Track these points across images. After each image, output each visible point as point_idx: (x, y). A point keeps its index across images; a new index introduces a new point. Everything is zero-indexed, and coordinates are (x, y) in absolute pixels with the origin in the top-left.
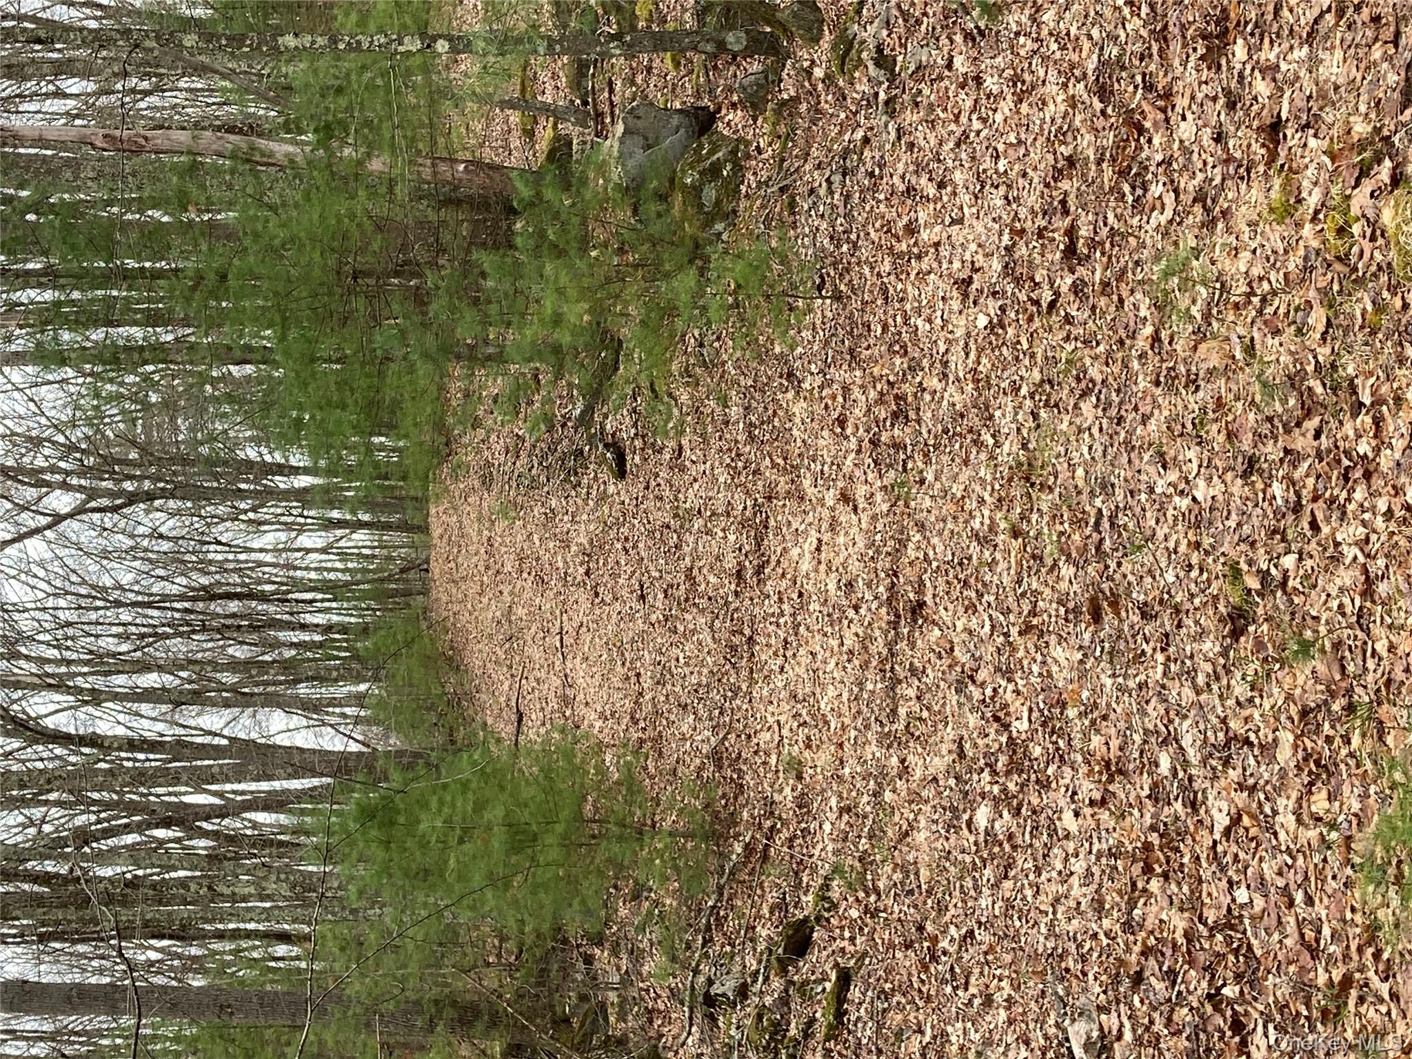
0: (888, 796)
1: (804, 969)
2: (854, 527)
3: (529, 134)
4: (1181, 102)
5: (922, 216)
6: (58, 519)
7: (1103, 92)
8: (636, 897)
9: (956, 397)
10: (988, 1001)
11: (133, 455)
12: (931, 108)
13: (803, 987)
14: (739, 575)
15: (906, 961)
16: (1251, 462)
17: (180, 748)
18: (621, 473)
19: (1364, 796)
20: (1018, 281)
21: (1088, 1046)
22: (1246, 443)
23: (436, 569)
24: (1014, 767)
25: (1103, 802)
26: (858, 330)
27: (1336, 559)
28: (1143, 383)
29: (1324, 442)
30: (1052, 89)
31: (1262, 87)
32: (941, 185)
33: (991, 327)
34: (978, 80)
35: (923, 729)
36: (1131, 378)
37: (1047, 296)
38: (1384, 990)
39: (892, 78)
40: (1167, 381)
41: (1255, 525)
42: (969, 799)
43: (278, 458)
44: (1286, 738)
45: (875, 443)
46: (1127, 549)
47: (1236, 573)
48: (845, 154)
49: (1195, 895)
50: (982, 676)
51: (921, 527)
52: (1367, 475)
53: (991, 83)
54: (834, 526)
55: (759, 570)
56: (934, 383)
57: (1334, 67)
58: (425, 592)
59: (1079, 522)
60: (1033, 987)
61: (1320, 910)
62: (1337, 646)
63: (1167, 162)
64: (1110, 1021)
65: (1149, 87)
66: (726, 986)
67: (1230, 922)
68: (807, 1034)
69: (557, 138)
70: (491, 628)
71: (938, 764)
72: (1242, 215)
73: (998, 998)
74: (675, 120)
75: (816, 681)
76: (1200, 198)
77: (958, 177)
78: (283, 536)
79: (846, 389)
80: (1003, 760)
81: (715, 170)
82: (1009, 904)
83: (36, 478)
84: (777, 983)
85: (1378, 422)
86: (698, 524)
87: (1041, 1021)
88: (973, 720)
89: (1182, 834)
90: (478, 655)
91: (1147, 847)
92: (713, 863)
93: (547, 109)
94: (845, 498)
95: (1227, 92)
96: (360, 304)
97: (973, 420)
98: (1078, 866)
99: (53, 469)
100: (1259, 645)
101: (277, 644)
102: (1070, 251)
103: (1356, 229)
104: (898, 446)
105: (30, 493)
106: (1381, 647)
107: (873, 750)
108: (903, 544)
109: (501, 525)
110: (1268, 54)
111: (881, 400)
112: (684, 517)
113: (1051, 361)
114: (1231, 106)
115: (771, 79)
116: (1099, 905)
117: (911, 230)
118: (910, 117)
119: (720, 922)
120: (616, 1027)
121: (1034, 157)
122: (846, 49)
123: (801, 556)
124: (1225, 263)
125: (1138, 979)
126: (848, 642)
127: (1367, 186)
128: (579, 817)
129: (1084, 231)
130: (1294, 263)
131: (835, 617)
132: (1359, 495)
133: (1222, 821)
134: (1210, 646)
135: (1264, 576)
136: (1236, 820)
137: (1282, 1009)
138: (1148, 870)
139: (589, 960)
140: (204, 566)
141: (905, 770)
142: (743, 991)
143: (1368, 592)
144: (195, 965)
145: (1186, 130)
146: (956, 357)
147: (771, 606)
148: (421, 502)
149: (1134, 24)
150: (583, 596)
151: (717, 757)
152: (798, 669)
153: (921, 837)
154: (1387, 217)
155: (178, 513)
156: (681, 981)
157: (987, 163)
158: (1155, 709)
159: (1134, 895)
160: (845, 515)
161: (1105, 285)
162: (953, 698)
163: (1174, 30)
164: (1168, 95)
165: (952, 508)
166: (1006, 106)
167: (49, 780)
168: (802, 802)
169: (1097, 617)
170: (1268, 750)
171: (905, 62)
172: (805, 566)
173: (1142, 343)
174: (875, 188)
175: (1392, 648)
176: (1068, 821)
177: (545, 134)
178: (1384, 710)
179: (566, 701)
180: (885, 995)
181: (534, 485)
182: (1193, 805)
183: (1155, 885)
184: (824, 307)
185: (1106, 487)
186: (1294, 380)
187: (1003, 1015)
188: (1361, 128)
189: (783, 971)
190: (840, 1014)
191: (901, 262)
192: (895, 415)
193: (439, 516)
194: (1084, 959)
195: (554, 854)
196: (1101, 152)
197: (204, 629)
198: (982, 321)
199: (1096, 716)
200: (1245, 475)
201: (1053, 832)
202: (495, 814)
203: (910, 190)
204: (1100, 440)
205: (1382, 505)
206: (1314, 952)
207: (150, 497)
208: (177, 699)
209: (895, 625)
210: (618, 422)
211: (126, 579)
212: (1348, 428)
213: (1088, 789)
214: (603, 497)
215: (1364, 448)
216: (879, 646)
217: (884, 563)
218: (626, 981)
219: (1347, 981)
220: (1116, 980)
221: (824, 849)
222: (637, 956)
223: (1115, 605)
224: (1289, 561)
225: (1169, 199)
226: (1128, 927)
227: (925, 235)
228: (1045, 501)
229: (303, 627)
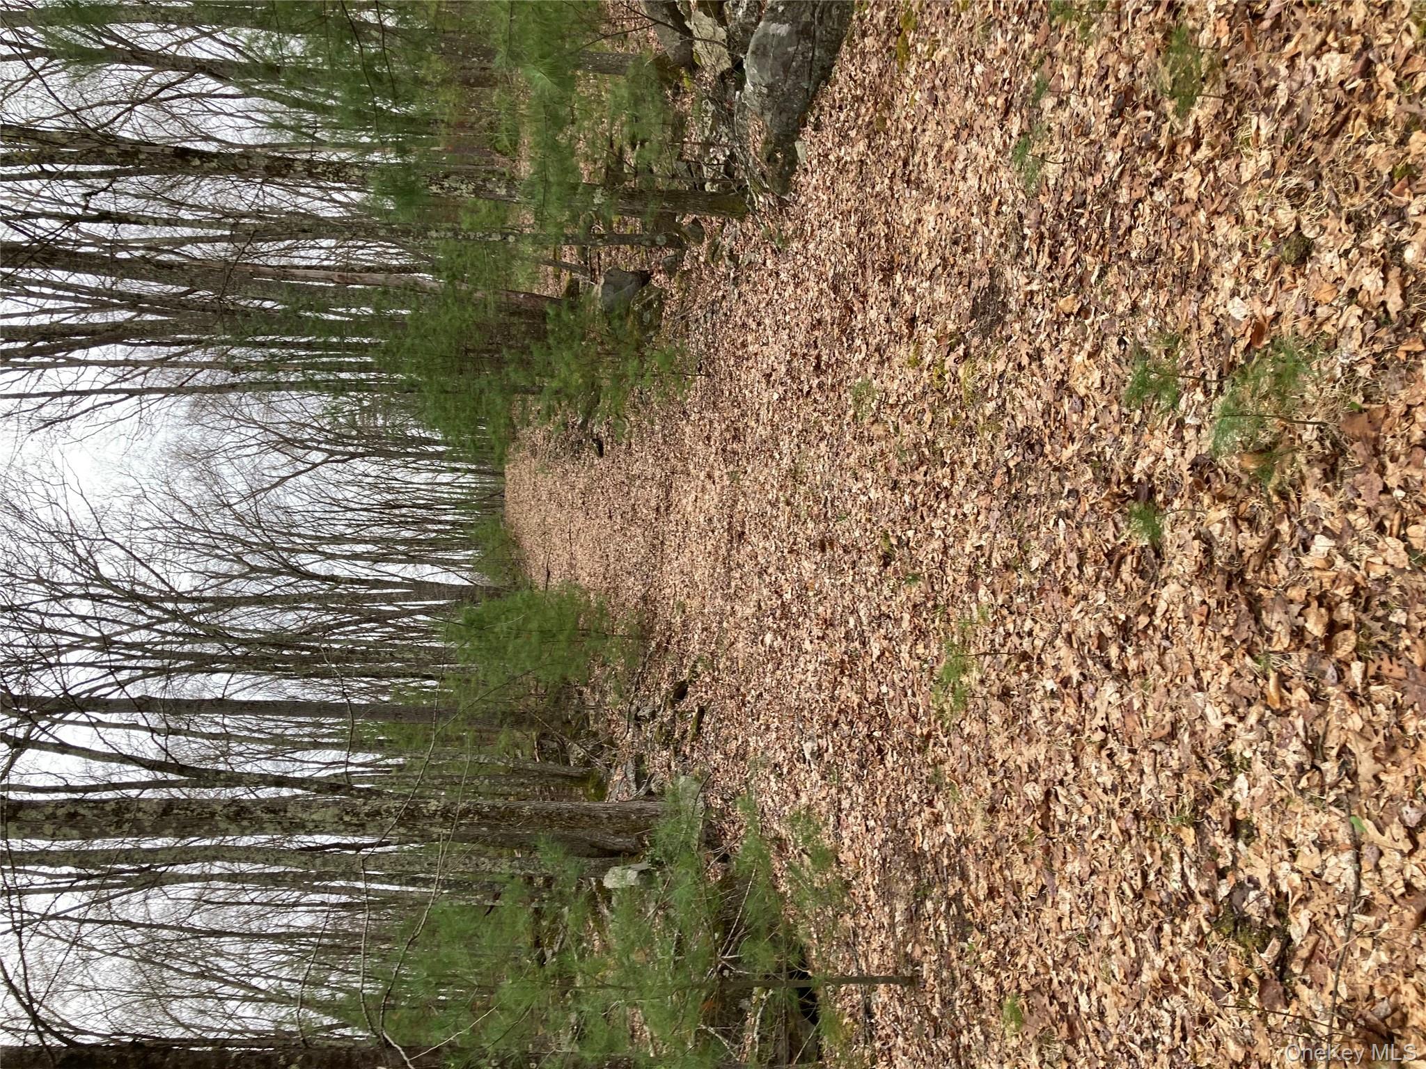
0: (725, 624)
1: (684, 705)
2: (713, 491)
3: (558, 277)
4: (871, 300)
5: (750, 338)
6: (315, 465)
7: (835, 289)
8: (604, 665)
9: (763, 432)
10: (768, 728)
11: (354, 433)
12: (755, 284)
13: (682, 714)
14: (658, 510)
15: (731, 705)
16: (896, 483)
17: (377, 584)
18: (601, 454)
19: (940, 649)
20: (793, 378)
21: (812, 754)
22: (893, 473)
23: (508, 495)
24: (784, 616)
25: (823, 638)
26: (717, 392)
27: (932, 535)
28: (848, 438)
29: (929, 479)
30: (811, 284)
31: (908, 298)
32: (759, 324)
33: (780, 399)
34: (778, 274)
35: (741, 593)
36: (843, 434)
37: (806, 388)
38: (945, 740)
39: (737, 266)
40: (859, 438)
41: (897, 513)
42: (763, 630)
43: (427, 434)
44: (907, 617)
45: (724, 450)
46: (839, 518)
47: (886, 536)
48: (714, 302)
49: (863, 686)
50: (770, 570)
51: (744, 494)
52: (947, 497)
53: (783, 276)
54: (704, 489)
55: (667, 509)
56: (753, 424)
57: (941, 294)
58: (502, 506)
59: (817, 501)
60: (789, 723)
61: (918, 699)
62: (930, 576)
63: (863, 329)
64: (823, 743)
65: (856, 290)
66: (646, 712)
67: (878, 702)
68: (683, 737)
69: (572, 280)
70: (535, 528)
71: (749, 611)
72: (896, 362)
73: (773, 727)
74: (630, 277)
75: (693, 565)
76: (878, 349)
77: (767, 321)
78: (430, 475)
79: (711, 422)
80: (779, 612)
81: (650, 304)
82: (779, 682)
83: (303, 444)
84: (670, 712)
85: (952, 471)
86: (638, 483)
87: (792, 739)
88: (765, 592)
89: (859, 657)
90: (527, 542)
91: (842, 661)
92: (641, 651)
93: (566, 266)
94: (709, 476)
95: (892, 298)
96: (469, 365)
97: (770, 445)
98: (811, 667)
99: (312, 440)
100: (896, 571)
101: (426, 531)
102: (817, 367)
103: (947, 376)
104: (735, 453)
105: (300, 452)
106: (950, 579)
107: (719, 601)
108: (735, 502)
109: (540, 476)
110: (912, 282)
111: (727, 429)
112: (631, 479)
113: (807, 420)
114: (894, 305)
115: (678, 260)
116: (819, 686)
117: (744, 345)
118: (745, 288)
119: (644, 680)
120: (594, 727)
121: (803, 316)
122: (715, 250)
123: (687, 503)
124: (888, 384)
125: (836, 724)
126: (709, 548)
127: (953, 356)
128: (576, 627)
129: (825, 358)
130: (918, 389)
131: (702, 536)
132: (943, 505)
133: (876, 653)
134: (874, 569)
135: (899, 538)
136: (883, 654)
137: (900, 744)
138: (842, 672)
139: (581, 693)
140: (389, 490)
141: (733, 613)
142: (653, 715)
143: (945, 553)
144: (384, 690)
145: (873, 314)
146: (763, 412)
147: (672, 527)
148: (501, 460)
149: (850, 257)
150: (580, 514)
151: (644, 598)
152: (684, 559)
153: (740, 645)
154: (961, 373)
155: (376, 463)
156: (624, 707)
157: (780, 317)
158: (848, 596)
159: (836, 683)
160: (709, 485)
161: (833, 386)
162: (757, 580)
163: (869, 263)
164: (865, 296)
165: (757, 487)
166: (790, 289)
167: (309, 597)
168: (684, 624)
169: (823, 550)
170: (898, 622)
171: (743, 258)
172: (689, 509)
173: (848, 419)
174: (727, 322)
175: (955, 580)
176: (807, 646)
177: (566, 277)
178: (950, 609)
179: (572, 566)
180: (720, 720)
181: (557, 457)
182: (864, 644)
183: (845, 680)
184: (701, 380)
185: (830, 486)
186: (916, 446)
187: (774, 735)
188: (951, 327)
189: (673, 706)
190: (699, 729)
191: (739, 360)
192: (734, 438)
193: (509, 470)
194: (812, 712)
195: (564, 645)
196: (833, 318)
197: (389, 522)
198: (776, 396)
199: (822, 598)
200: (893, 489)
201: (800, 649)
202: (534, 625)
203: (744, 325)
204: (828, 462)
205: (953, 512)
206: (916, 719)
207: (362, 455)
208: (376, 559)
209: (731, 542)
210: (600, 430)
211: (349, 495)
212: (939, 473)
213: (817, 632)
214: (592, 466)
215: (946, 483)
216: (723, 551)
217: (726, 511)
218: (598, 705)
219: (929, 735)
220: (826, 723)
221: (694, 646)
222: (603, 694)
223: (831, 544)
224: (910, 533)
225: (864, 347)
226: (832, 699)
227: (751, 348)
228: (802, 489)
229: (440, 522)
